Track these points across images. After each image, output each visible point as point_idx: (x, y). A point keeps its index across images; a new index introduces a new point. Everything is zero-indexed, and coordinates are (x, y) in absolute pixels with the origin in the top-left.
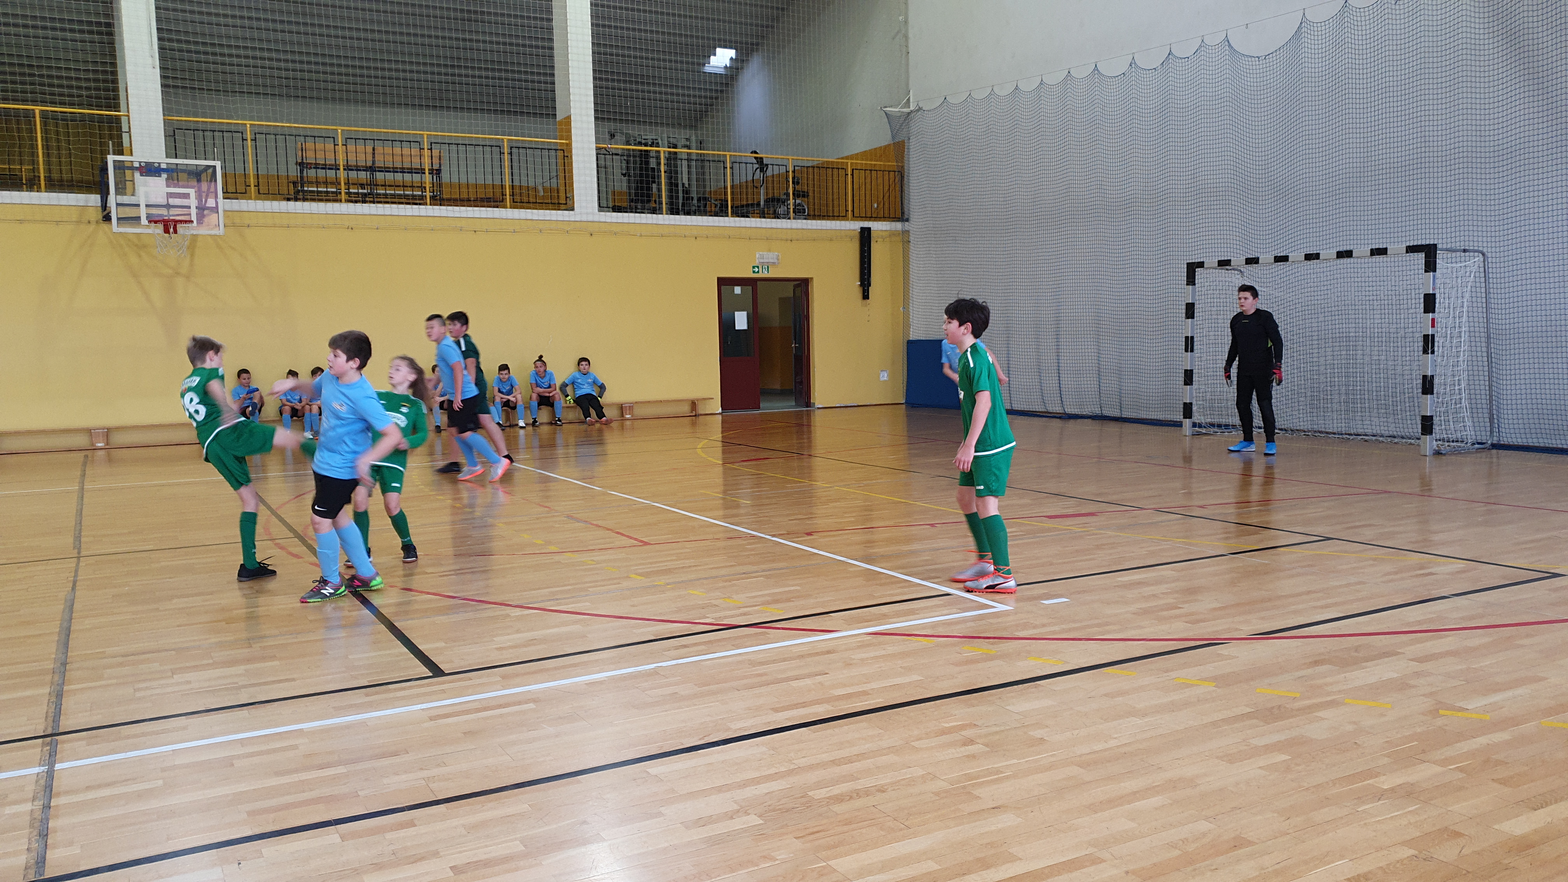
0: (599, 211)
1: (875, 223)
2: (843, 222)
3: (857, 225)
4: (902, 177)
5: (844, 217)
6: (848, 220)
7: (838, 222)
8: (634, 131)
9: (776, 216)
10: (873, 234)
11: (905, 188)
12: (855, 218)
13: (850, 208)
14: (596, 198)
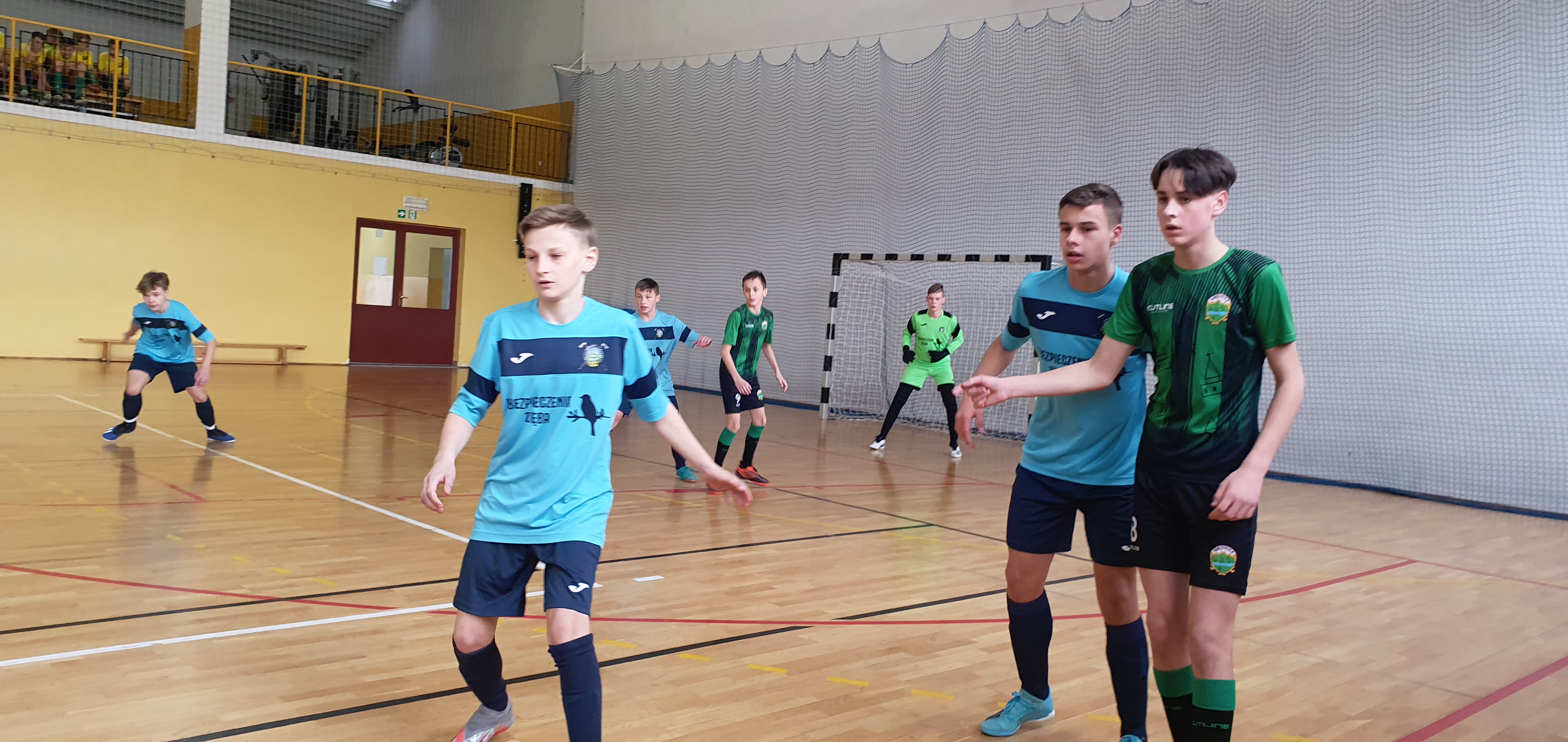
0: (226, 132)
1: (538, 181)
2: (503, 176)
3: (518, 181)
4: (569, 139)
5: (504, 171)
6: (508, 174)
7: (497, 175)
8: (281, 54)
9: (428, 161)
10: (534, 192)
11: (572, 150)
12: (516, 173)
13: (511, 163)
14: (223, 118)
